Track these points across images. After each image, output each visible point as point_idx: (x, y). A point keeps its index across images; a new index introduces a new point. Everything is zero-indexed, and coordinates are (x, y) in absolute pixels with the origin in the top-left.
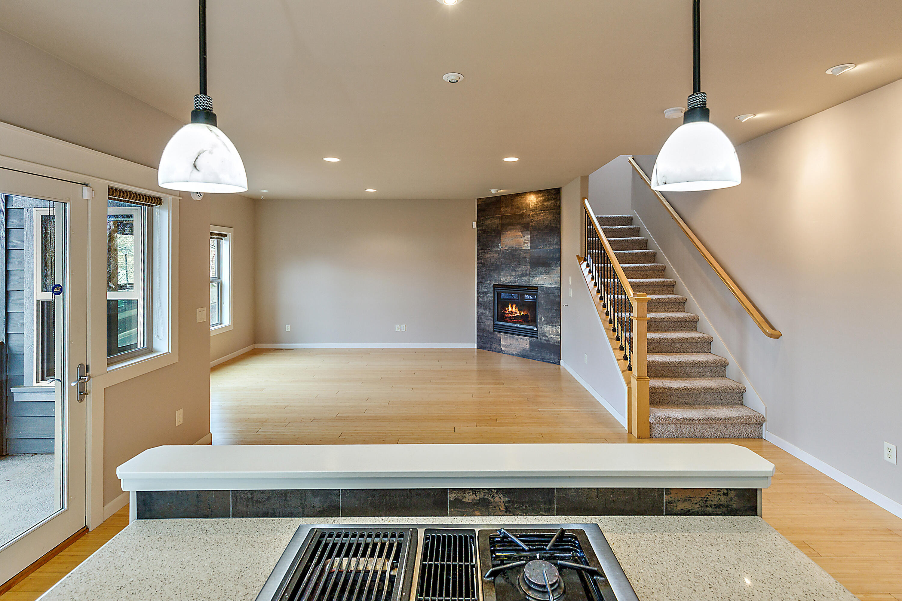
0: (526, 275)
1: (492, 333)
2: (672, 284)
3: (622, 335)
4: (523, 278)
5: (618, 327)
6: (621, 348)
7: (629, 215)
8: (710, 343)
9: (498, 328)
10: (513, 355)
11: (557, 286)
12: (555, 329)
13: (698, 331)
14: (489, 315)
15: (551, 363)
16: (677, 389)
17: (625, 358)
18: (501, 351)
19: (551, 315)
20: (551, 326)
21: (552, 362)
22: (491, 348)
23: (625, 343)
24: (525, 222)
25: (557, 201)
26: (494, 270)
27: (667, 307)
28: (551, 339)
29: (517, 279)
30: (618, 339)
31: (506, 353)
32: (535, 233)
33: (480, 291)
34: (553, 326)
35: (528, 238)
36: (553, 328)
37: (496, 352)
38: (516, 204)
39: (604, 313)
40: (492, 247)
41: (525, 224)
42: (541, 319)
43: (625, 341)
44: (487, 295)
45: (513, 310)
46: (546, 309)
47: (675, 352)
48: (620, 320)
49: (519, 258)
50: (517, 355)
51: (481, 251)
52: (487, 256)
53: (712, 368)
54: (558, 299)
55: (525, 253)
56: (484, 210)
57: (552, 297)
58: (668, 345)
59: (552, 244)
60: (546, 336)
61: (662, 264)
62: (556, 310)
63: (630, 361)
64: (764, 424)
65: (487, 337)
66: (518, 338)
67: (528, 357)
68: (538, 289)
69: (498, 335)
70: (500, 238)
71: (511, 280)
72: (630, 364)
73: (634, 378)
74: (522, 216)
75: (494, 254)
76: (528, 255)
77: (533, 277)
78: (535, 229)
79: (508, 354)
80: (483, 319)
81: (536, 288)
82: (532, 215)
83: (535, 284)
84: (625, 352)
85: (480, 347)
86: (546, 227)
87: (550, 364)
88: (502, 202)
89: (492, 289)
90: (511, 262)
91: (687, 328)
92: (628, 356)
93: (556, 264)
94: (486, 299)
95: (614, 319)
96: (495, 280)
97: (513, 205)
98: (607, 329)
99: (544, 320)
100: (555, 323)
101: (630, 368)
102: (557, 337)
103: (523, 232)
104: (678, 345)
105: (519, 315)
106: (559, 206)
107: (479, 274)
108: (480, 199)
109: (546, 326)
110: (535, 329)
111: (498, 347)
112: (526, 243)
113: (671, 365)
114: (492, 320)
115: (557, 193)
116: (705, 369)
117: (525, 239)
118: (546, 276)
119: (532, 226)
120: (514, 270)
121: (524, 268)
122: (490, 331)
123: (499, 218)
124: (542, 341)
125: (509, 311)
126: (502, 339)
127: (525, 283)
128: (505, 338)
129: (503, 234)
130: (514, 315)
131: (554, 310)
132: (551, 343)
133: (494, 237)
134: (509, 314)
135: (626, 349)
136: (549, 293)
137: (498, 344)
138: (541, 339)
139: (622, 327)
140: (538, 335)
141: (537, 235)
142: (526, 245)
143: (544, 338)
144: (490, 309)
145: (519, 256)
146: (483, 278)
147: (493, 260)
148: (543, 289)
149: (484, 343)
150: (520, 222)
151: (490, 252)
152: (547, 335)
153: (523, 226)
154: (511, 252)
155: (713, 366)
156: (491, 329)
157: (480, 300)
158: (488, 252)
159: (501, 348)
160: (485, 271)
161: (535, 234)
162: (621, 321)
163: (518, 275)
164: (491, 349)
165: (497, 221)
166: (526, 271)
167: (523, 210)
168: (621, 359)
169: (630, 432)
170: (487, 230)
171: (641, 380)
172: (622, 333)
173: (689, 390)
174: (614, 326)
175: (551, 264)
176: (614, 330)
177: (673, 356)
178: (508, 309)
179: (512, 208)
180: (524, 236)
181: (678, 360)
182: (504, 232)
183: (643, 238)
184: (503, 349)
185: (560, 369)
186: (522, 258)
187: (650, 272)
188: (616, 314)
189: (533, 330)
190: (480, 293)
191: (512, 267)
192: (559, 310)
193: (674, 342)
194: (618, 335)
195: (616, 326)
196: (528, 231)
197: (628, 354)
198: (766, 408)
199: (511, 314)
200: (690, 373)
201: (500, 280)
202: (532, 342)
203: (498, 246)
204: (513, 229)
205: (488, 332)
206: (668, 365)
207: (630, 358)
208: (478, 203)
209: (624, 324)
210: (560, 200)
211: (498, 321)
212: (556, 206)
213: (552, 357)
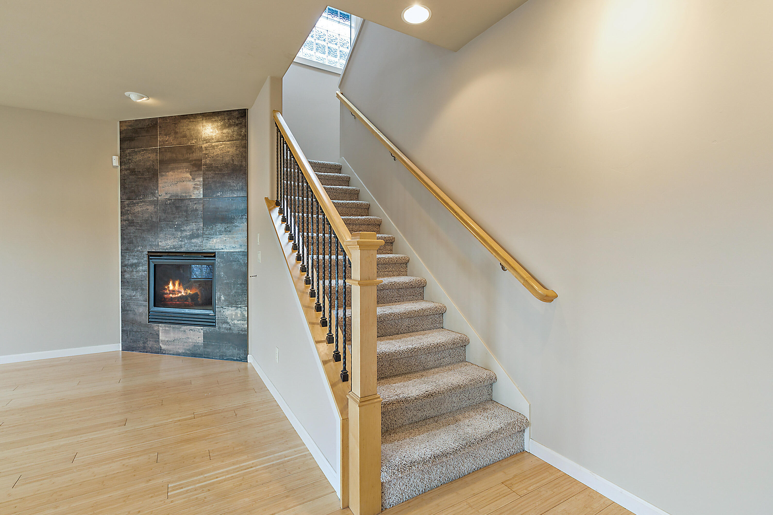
0: (198, 236)
1: (146, 326)
2: (390, 241)
3: (330, 317)
4: (193, 241)
5: (324, 302)
6: (330, 340)
7: (337, 163)
8: (443, 314)
9: (156, 317)
10: (179, 354)
11: (242, 250)
12: (240, 312)
13: (424, 299)
14: (141, 298)
15: (234, 360)
16: (417, 397)
17: (337, 357)
18: (160, 351)
19: (234, 291)
20: (234, 308)
21: (235, 358)
22: (144, 348)
23: (337, 330)
24: (195, 158)
25: (241, 128)
26: (148, 231)
27: (387, 270)
28: (234, 327)
29: (183, 243)
30: (324, 323)
31: (168, 354)
32: (211, 174)
33: (126, 262)
34: (237, 307)
35: (199, 181)
36: (237, 311)
37: (152, 353)
38: (182, 130)
39: (302, 280)
40: (145, 196)
41: (195, 160)
42: (220, 299)
43: (337, 326)
44: (138, 269)
45: (176, 288)
46: (227, 283)
47: (402, 332)
48: (327, 291)
49: (186, 211)
50: (185, 354)
51: (127, 202)
52: (137, 209)
53: (451, 351)
54: (244, 269)
55: (196, 204)
56: (131, 139)
57: (235, 266)
58: (394, 323)
59: (235, 190)
60: (228, 323)
61: (378, 218)
62: (241, 284)
63: (345, 363)
64: (527, 431)
65: (138, 331)
66: (186, 329)
67: (200, 355)
68: (215, 255)
69: (155, 327)
70: (157, 181)
71: (174, 244)
72: (345, 368)
73: (355, 400)
74: (190, 149)
75: (147, 205)
76: (200, 207)
77: (208, 239)
78: (210, 167)
79: (170, 354)
80: (132, 306)
81: (212, 255)
82: (205, 148)
83: (211, 249)
84: (337, 345)
85: (126, 348)
86: (226, 165)
87: (233, 362)
88: (160, 127)
89: (146, 259)
90: (174, 218)
91: (413, 296)
92: (341, 354)
93: (241, 219)
94: (135, 275)
95: (318, 289)
96: (151, 245)
97: (176, 133)
98: (306, 307)
99: (225, 301)
100: (239, 303)
101: (345, 377)
102: (242, 322)
103: (193, 173)
104: (406, 322)
105: (184, 294)
106: (245, 135)
107: (125, 237)
108: (125, 122)
109: (227, 308)
110: (211, 313)
111: (156, 346)
112: (198, 189)
113: (403, 356)
114: (145, 306)
115: (242, 117)
116: (443, 354)
117: (196, 183)
118: (227, 236)
119: (206, 164)
120: (178, 228)
121: (193, 226)
122: (142, 322)
123: (155, 151)
124: (222, 330)
125: (169, 290)
126: (162, 332)
127: (196, 248)
128: (166, 332)
129: (162, 176)
130: (177, 296)
131: (238, 284)
132: (234, 332)
133: (148, 181)
134: (170, 294)
135: (337, 341)
136: (231, 261)
137: (156, 341)
138: (219, 328)
139: (330, 302)
140: (215, 322)
141: (213, 177)
142: (196, 192)
143: (224, 326)
144: (143, 289)
145: (187, 208)
146: (131, 242)
147: (146, 216)
148: (222, 255)
149: (134, 342)
150: (188, 158)
151: (141, 202)
152: (229, 321)
153: (192, 163)
154: (173, 203)
155: (452, 349)
156: (145, 319)
157: (127, 276)
158: (138, 203)
159: (161, 347)
160: (134, 232)
161: (210, 176)
162: (329, 292)
163: (186, 237)
164: (144, 350)
165: (152, 156)
166: (198, 230)
167: (193, 139)
168: (329, 361)
169: (346, 505)
170: (136, 170)
171: (366, 405)
172: (330, 312)
173: (432, 395)
174: (318, 302)
175: (234, 218)
176: (318, 308)
177: (403, 339)
178: (169, 287)
179: (175, 137)
180: (194, 179)
181: (411, 346)
182: (164, 172)
183: (354, 188)
184: (163, 347)
185: (246, 368)
186: (191, 211)
187: (364, 227)
188: (321, 282)
189: (208, 315)
190: (125, 266)
191: (177, 225)
192: (245, 284)
193: (401, 318)
194: (324, 315)
195: (321, 301)
196: (201, 170)
197: (341, 350)
198: (530, 405)
199: (173, 294)
200: (426, 363)
201: (158, 245)
202: (207, 333)
203: (153, 194)
204: (178, 168)
205: (140, 324)
206: (399, 357)
207: (345, 358)
208: (122, 129)
209: (334, 297)
210: (246, 126)
211: (155, 306)
212: (240, 135)
213: (236, 351)
